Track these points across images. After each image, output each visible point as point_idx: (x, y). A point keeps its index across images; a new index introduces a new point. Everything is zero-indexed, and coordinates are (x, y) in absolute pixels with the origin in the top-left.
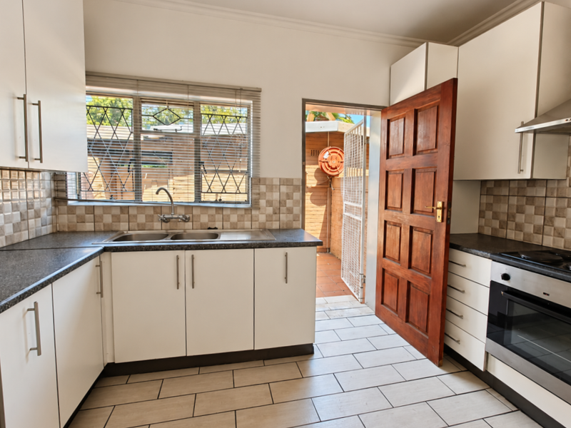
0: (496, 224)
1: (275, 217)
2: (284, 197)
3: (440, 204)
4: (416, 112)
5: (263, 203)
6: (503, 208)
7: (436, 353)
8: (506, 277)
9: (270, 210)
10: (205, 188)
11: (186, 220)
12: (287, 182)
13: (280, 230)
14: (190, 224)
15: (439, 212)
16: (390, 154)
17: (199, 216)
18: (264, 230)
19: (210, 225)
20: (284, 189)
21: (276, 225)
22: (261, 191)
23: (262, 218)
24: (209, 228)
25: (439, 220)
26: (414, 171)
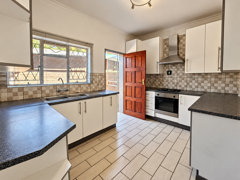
0: (150, 84)
1: (97, 87)
2: (100, 79)
3: (143, 80)
4: (135, 56)
5: (94, 82)
6: (152, 80)
7: (144, 117)
8: (158, 95)
9: (96, 84)
10: (71, 78)
11: (67, 90)
12: (101, 75)
13: (99, 91)
14: (69, 92)
15: (143, 82)
16: (127, 67)
17: (72, 88)
18: (94, 91)
19: (76, 91)
20: (100, 77)
21: (98, 90)
22: (93, 78)
23: (94, 87)
24: (76, 93)
25: (143, 84)
26: (135, 72)
